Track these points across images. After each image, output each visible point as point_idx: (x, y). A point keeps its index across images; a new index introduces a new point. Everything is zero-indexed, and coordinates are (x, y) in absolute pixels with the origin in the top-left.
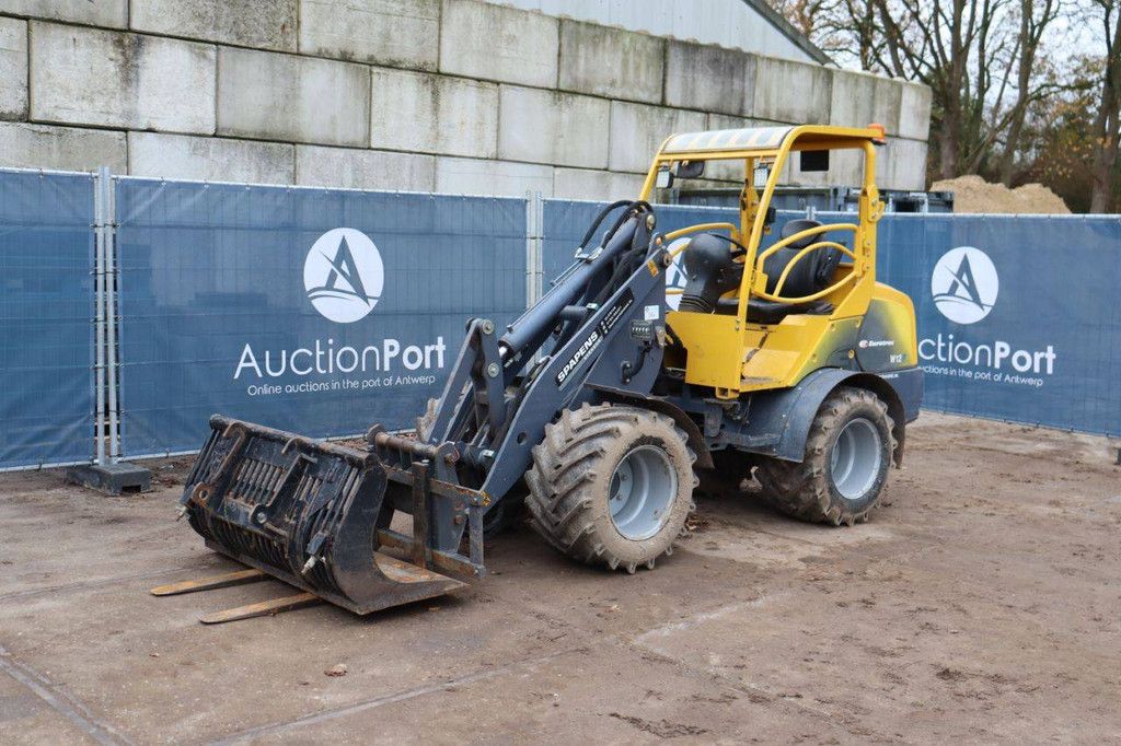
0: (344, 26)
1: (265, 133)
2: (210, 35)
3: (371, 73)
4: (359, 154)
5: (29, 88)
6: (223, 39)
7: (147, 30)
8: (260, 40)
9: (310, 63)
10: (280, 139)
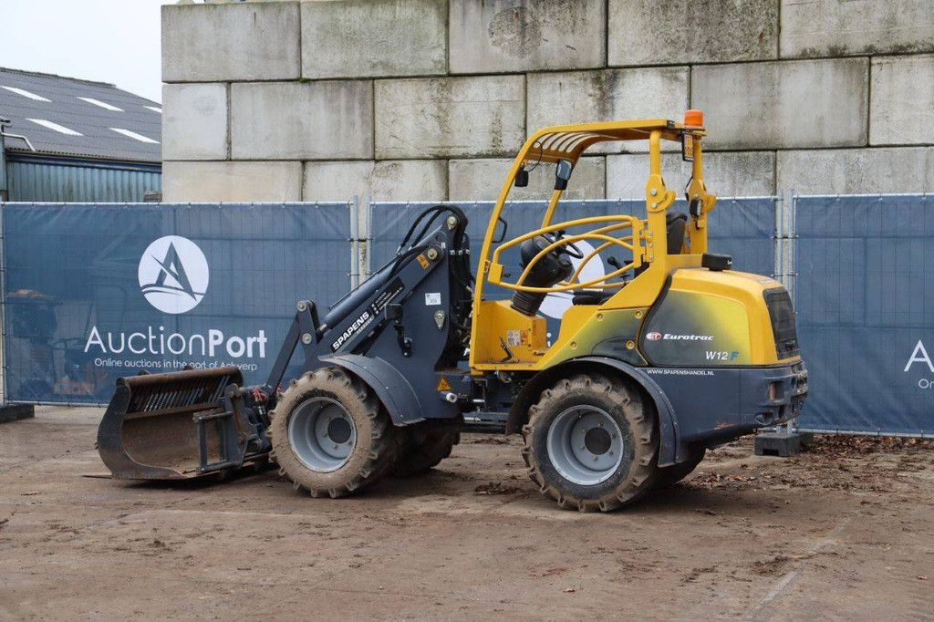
0: (835, 21)
1: (739, 143)
2: (682, 58)
3: (870, 65)
4: (854, 154)
5: (525, 129)
6: (695, 58)
7: (623, 64)
8: (735, 53)
9: (792, 66)
10: (756, 147)
